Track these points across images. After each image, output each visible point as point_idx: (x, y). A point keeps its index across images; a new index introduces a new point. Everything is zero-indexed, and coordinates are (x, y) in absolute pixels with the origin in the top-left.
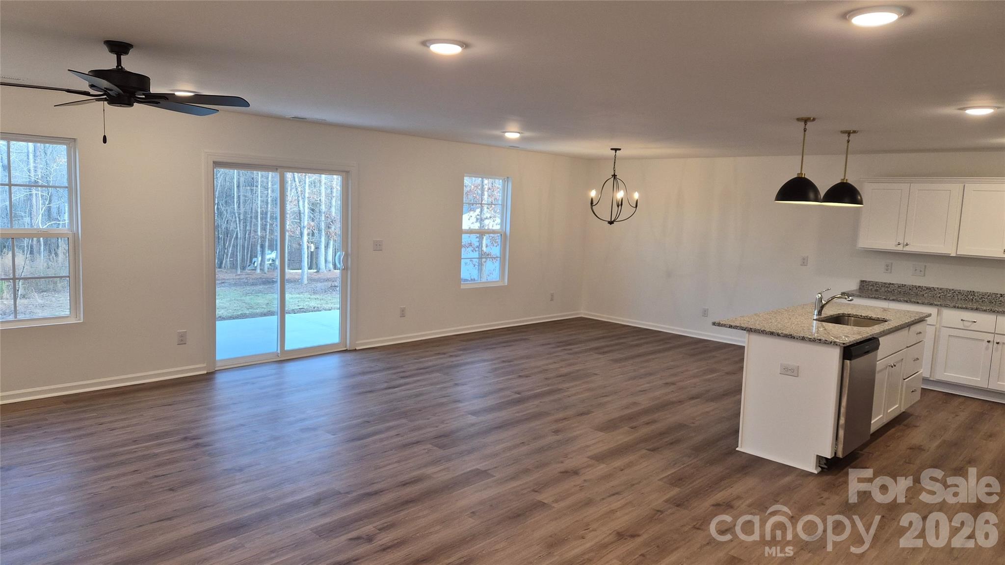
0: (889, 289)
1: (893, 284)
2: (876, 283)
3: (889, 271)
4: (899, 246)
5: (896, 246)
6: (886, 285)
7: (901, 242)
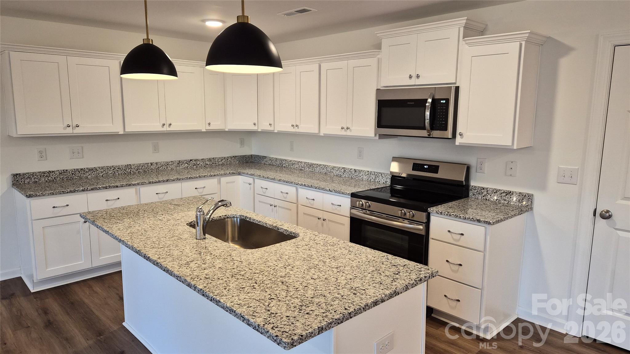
3: (45, 157)
4: (68, 128)
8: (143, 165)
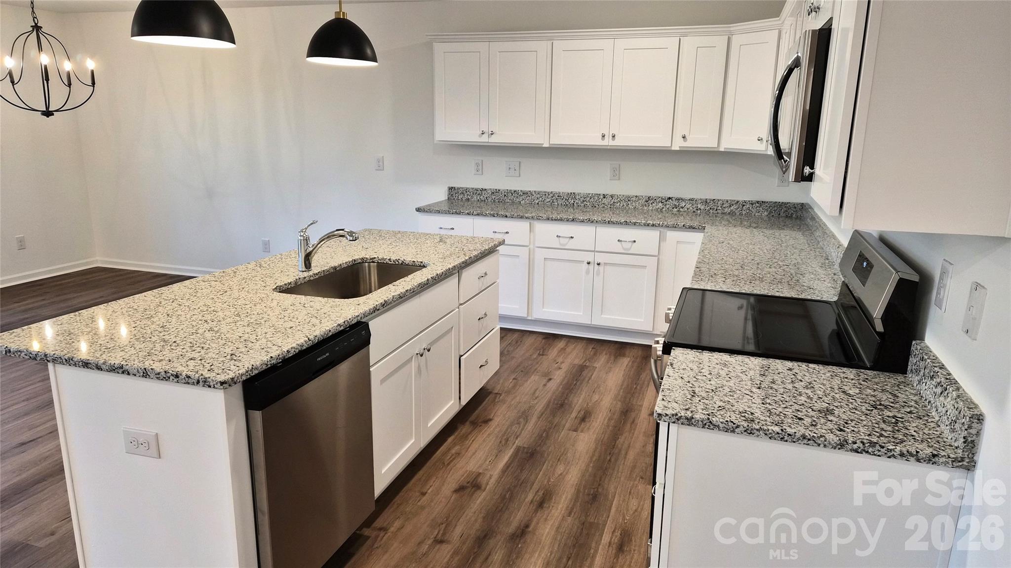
0: (482, 197)
1: (485, 190)
2: (467, 190)
3: (480, 172)
4: (484, 135)
5: (480, 136)
6: (478, 192)
7: (486, 130)
8: (592, 196)
